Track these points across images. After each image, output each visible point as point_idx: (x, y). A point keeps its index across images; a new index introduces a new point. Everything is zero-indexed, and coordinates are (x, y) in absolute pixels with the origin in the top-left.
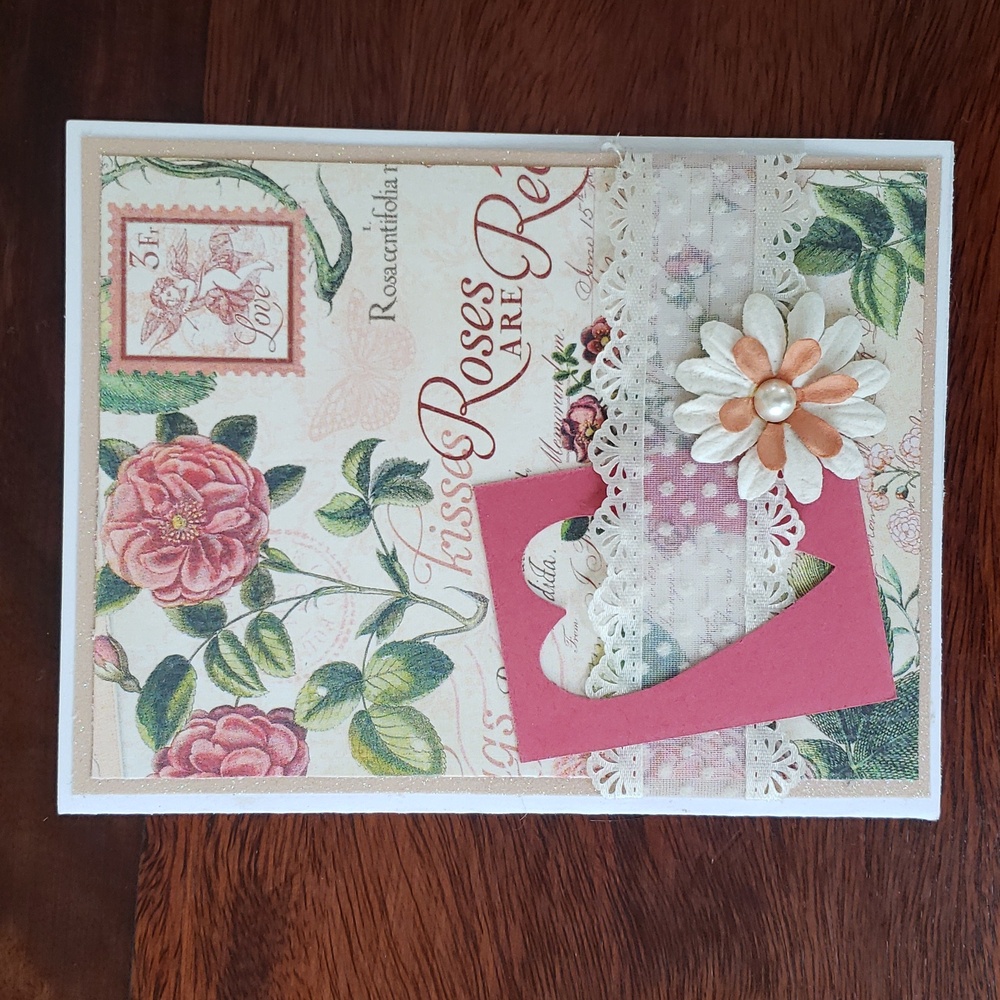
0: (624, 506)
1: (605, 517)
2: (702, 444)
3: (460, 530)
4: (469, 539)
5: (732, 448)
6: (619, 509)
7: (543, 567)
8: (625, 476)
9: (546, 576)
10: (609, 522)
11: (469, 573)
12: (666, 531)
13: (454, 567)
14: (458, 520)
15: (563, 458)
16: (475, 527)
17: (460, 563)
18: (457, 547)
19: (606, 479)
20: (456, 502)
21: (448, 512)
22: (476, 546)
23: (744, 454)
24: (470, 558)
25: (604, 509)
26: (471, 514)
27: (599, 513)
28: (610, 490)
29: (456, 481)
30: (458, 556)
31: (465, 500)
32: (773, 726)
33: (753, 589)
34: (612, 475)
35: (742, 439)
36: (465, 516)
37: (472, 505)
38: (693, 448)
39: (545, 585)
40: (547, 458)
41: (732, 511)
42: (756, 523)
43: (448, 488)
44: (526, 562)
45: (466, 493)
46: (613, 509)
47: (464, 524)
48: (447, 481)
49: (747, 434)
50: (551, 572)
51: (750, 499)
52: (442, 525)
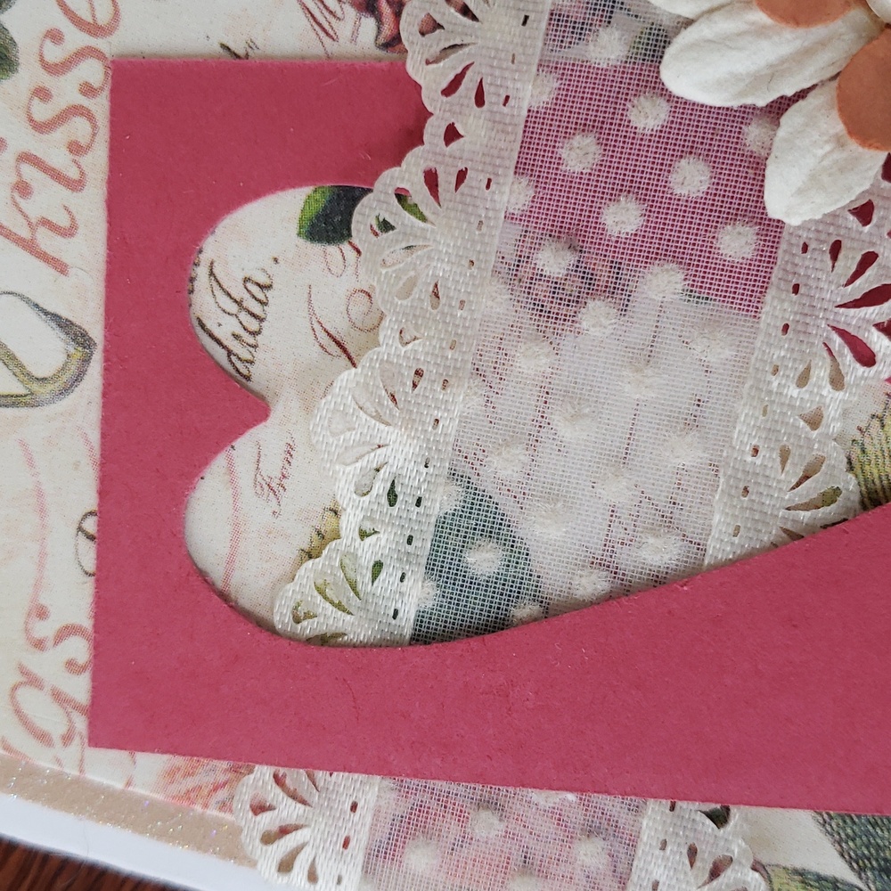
0: (461, 176)
1: (401, 196)
2: (693, 46)
3: (59, 158)
4: (76, 185)
5: (775, 72)
6: (446, 180)
7: (239, 292)
8: (480, 100)
9: (244, 317)
10: (414, 210)
11: (61, 267)
12: (554, 262)
13: (30, 246)
14: (60, 135)
15: (344, 29)
16: (97, 162)
17: (47, 241)
18: (48, 199)
19: (431, 98)
20: (66, 90)
21: (42, 112)
22: (91, 207)
23: (801, 95)
24: (69, 232)
25: (408, 173)
26: (94, 127)
27: (390, 179)
28: (433, 131)
29: (76, 39)
30: (45, 222)
31: (88, 90)
32: (720, 818)
33: (749, 459)
34: (450, 90)
35: (807, 53)
36: (79, 128)
37: (100, 106)
38: (670, 52)
39: (236, 337)
40: (303, 22)
41: (736, 243)
42: (796, 289)
43: (54, 54)
44: (201, 273)
45: (93, 72)
46: (431, 179)
47: (76, 148)
48: (55, 36)
49: (823, 44)
50: (257, 309)
51: (793, 221)
52: (22, 139)
